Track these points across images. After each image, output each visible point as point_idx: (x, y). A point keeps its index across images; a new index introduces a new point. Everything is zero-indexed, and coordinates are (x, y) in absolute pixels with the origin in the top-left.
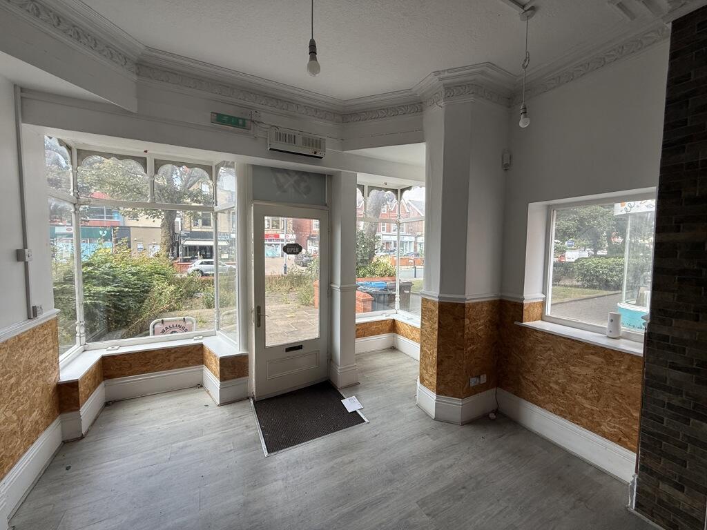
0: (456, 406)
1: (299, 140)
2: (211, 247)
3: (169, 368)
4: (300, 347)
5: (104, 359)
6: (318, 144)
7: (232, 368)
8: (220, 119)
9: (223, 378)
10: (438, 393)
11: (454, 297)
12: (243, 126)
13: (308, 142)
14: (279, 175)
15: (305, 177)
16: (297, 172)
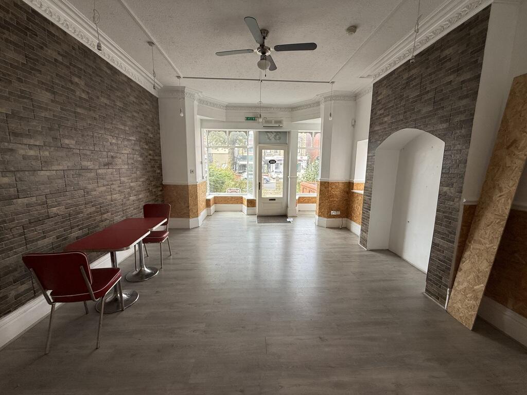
0: (325, 221)
1: (273, 121)
2: (246, 165)
3: (232, 203)
4: (275, 200)
5: (215, 197)
6: (280, 122)
7: (251, 203)
8: (247, 119)
9: (248, 206)
10: (319, 216)
11: (325, 179)
12: (255, 120)
13: (276, 122)
14: (268, 134)
15: (278, 133)
16: (275, 132)
